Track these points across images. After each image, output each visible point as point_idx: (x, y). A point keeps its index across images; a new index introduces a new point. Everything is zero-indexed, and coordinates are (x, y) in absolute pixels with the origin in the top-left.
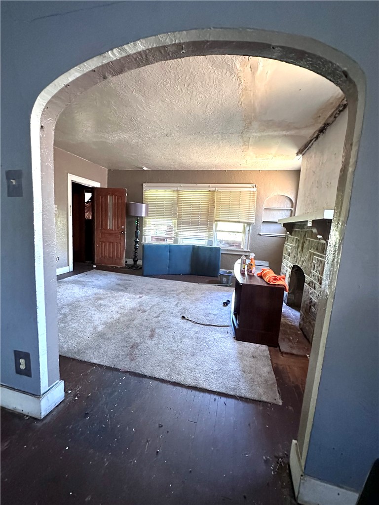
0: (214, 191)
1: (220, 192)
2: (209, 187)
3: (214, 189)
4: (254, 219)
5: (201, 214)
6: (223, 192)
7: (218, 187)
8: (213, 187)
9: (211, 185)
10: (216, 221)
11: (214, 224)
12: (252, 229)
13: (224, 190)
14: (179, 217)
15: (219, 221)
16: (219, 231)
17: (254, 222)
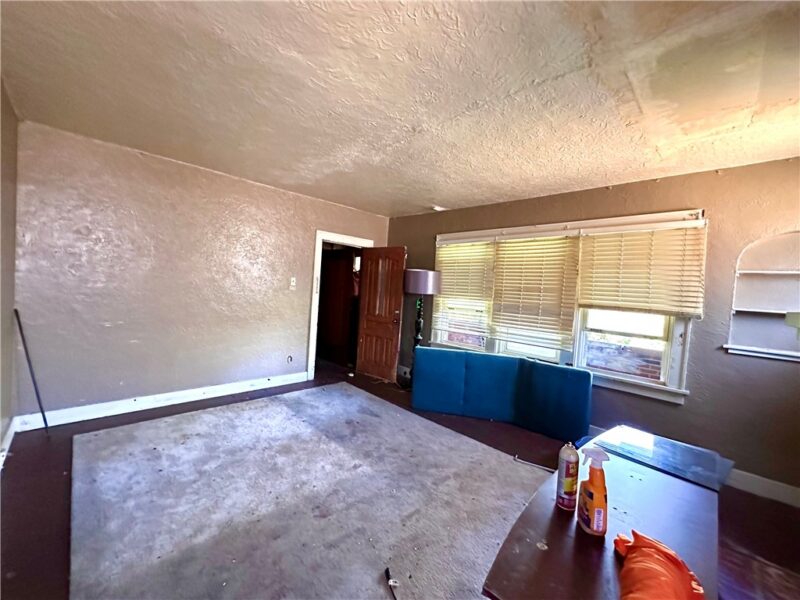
0: (577, 238)
1: (593, 238)
2: (565, 229)
3: (575, 233)
4: (701, 305)
5: (546, 290)
6: (599, 237)
7: (587, 229)
8: (572, 228)
9: (569, 224)
10: (581, 306)
11: (578, 313)
12: (694, 332)
13: (601, 234)
14: (498, 295)
15: (591, 306)
16: (592, 330)
17: (700, 311)
